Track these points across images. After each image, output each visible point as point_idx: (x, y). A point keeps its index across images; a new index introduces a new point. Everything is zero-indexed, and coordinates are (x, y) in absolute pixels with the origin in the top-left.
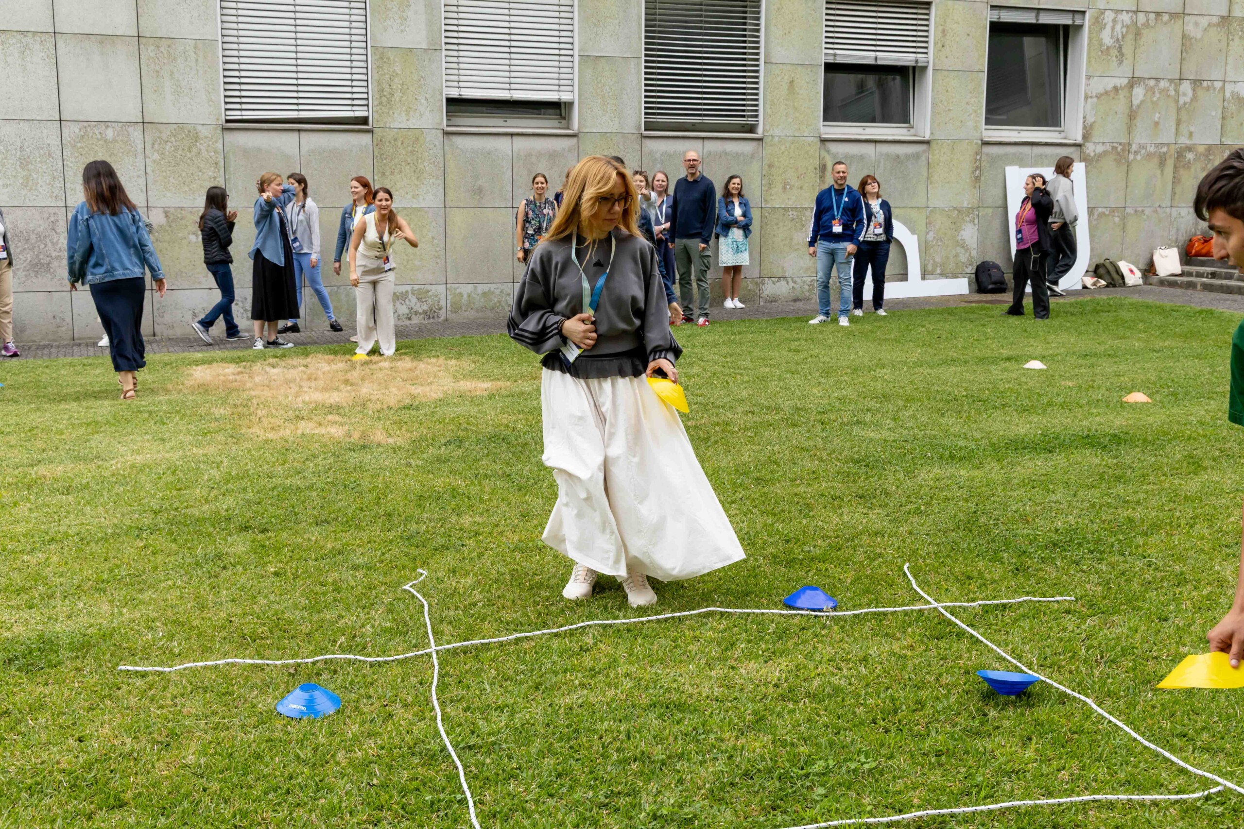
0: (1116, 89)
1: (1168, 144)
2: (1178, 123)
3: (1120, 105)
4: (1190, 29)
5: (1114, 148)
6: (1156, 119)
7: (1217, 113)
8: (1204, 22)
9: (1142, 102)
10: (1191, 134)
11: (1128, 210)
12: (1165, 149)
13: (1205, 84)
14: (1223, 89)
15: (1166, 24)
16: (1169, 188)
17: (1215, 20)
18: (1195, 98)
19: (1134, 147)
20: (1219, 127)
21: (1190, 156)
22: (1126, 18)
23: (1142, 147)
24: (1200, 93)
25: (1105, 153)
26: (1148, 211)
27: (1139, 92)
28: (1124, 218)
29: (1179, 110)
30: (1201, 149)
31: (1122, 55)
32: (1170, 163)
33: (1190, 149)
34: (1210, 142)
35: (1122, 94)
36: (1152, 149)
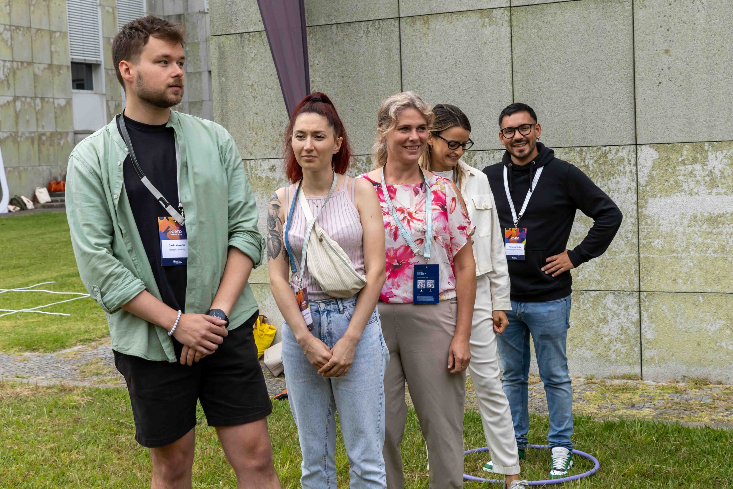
0: (8, 102)
1: (34, 132)
2: (37, 120)
3: (11, 112)
4: (36, 70)
5: (11, 135)
6: (27, 118)
7: (52, 115)
8: (42, 67)
9: (21, 110)
10: (43, 127)
11: (21, 168)
12: (33, 135)
13: (46, 100)
14: (53, 102)
15: (25, 68)
16: (37, 156)
17: (46, 66)
18: (42, 107)
19: (20, 134)
20: (54, 122)
21: (44, 138)
22: (8, 64)
23: (23, 133)
24: (45, 105)
25: (7, 138)
26: (29, 168)
27: (18, 104)
28: (19, 173)
29: (37, 113)
30: (48, 134)
31: (9, 84)
32: (36, 142)
33: (43, 134)
34: (51, 130)
35: (11, 105)
36: (27, 135)
